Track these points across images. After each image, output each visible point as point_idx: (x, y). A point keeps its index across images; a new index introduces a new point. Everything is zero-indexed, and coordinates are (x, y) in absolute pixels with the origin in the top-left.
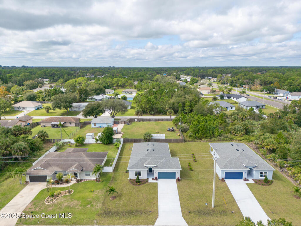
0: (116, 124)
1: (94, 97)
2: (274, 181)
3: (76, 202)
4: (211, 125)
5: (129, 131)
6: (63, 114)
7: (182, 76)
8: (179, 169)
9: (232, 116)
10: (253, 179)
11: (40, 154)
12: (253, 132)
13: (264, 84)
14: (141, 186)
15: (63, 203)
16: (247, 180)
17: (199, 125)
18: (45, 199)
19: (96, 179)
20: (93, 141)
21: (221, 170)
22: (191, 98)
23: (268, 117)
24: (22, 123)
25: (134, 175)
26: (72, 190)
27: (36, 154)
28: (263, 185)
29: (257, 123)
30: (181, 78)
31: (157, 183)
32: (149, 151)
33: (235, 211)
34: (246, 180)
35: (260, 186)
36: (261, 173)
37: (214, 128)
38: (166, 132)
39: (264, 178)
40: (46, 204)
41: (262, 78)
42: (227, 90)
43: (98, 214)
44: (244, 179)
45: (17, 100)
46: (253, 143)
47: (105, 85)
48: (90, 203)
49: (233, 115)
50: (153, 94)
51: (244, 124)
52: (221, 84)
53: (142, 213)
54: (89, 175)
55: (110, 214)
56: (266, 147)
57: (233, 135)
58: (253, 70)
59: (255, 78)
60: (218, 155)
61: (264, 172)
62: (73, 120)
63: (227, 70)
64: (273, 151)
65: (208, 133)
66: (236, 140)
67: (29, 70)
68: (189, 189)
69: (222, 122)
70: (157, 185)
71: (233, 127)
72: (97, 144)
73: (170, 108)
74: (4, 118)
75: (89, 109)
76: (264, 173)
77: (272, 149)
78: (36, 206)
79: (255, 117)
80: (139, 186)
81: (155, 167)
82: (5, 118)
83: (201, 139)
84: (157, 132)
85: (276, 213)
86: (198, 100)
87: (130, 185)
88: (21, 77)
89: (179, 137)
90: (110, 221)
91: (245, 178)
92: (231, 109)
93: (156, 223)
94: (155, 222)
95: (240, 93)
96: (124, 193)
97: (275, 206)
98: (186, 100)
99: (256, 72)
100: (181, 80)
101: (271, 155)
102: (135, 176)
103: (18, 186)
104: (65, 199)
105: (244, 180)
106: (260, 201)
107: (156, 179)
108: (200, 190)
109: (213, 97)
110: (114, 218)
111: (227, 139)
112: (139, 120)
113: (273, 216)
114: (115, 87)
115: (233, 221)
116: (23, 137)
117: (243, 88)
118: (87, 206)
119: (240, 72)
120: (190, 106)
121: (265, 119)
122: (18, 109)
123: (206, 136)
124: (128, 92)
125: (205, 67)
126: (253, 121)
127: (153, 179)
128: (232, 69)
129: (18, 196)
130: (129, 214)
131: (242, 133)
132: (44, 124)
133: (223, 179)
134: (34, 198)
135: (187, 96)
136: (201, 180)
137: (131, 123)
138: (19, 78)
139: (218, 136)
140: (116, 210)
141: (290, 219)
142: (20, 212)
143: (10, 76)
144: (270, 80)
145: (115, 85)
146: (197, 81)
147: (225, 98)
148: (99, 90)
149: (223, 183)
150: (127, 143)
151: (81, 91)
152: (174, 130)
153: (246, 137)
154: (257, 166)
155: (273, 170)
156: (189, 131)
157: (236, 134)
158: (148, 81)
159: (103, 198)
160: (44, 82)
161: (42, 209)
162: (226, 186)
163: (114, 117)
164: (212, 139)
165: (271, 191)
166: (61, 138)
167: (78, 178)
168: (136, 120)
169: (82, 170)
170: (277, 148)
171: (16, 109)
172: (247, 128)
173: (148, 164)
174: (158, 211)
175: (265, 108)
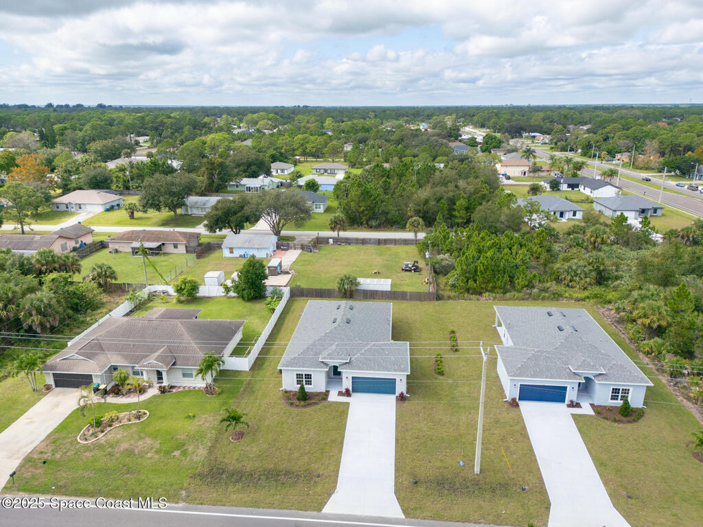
0: (283, 250)
1: (242, 182)
2: (648, 411)
3: (149, 441)
4: (508, 260)
5: (310, 267)
6: (166, 223)
7: (467, 129)
8: (404, 371)
9: (569, 234)
10: (592, 405)
11: (92, 319)
12: (617, 278)
13: (671, 150)
14: (308, 410)
15: (118, 442)
16: (578, 405)
17: (479, 257)
18: (81, 430)
19: (205, 386)
20: (218, 291)
21: (511, 379)
22: (471, 188)
23: (664, 238)
24: (66, 243)
25: (296, 382)
26: (146, 411)
27: (84, 319)
28: (615, 421)
29: (633, 254)
30: (461, 136)
31: (348, 404)
32: (337, 323)
33: (531, 486)
34: (573, 405)
35: (608, 423)
36: (616, 391)
37: (517, 267)
38: (399, 273)
39: (622, 402)
40: (79, 443)
41: (664, 136)
42: (571, 166)
43: (195, 475)
44: (569, 403)
45: (69, 187)
46: (611, 307)
47: (275, 152)
48: (180, 446)
49: (573, 232)
50: (383, 176)
51: (595, 257)
52: (561, 151)
53: (298, 479)
54: (190, 375)
55: (224, 476)
56: (639, 321)
57: (565, 284)
58: (649, 114)
59: (647, 135)
60: (512, 338)
61: (621, 388)
62: (181, 238)
63: (581, 114)
64: (660, 331)
65: (498, 280)
66: (571, 298)
67: (109, 116)
68: (425, 422)
69: (540, 249)
70: (348, 408)
71: (566, 265)
72: (228, 298)
73: (418, 212)
74: (29, 229)
75: (220, 213)
76: (623, 390)
77: (655, 326)
78: (58, 446)
79: (628, 238)
80: (304, 410)
81: (344, 366)
82: (32, 230)
83: (480, 294)
84: (375, 273)
85: (637, 498)
86: (490, 193)
87: (282, 406)
88: (86, 130)
89: (428, 285)
90: (219, 495)
91: (572, 402)
92: (572, 217)
93: (325, 507)
94: (326, 503)
95: (604, 174)
96: (266, 424)
97: (639, 480)
98: (458, 192)
99: (657, 120)
100: (460, 141)
101: (652, 340)
102: (298, 384)
103: (27, 396)
104: (125, 434)
105: (569, 406)
106: (600, 464)
107: (348, 393)
108: (454, 425)
109: (531, 185)
110: (230, 488)
111: (547, 295)
112: (337, 241)
113: (629, 506)
114: (297, 157)
115: (520, 512)
116: (53, 280)
117: (614, 162)
118: (173, 452)
119: (614, 121)
120: (467, 209)
121: (655, 244)
122: (67, 208)
123: (494, 288)
124: (326, 171)
125: (529, 107)
126: (624, 249)
127: (340, 394)
128: (594, 112)
129: (22, 420)
130: (267, 478)
131: (588, 280)
132: (116, 246)
133: (514, 400)
134: (55, 427)
135: (461, 183)
136: (459, 399)
137: (319, 249)
138: (81, 134)
139: (522, 288)
140: (238, 466)
141: (673, 516)
142: (16, 461)
143: (63, 130)
144: (687, 142)
145: (297, 152)
146: (500, 142)
147: (564, 187)
148: (255, 164)
149: (513, 410)
150: (298, 299)
151: (212, 166)
152: (417, 269)
153: (595, 292)
154: (604, 372)
155: (648, 385)
156: (453, 272)
157: (571, 282)
158: (378, 142)
159: (214, 436)
160: (139, 143)
161: (68, 454)
162: (520, 420)
163: (280, 232)
164: (508, 295)
165: (634, 439)
166: (145, 283)
167: (165, 383)
168: (331, 241)
169: (174, 364)
170: (669, 325)
171: (63, 208)
172: (601, 268)
173: (330, 356)
174: (338, 477)
175: (663, 215)
